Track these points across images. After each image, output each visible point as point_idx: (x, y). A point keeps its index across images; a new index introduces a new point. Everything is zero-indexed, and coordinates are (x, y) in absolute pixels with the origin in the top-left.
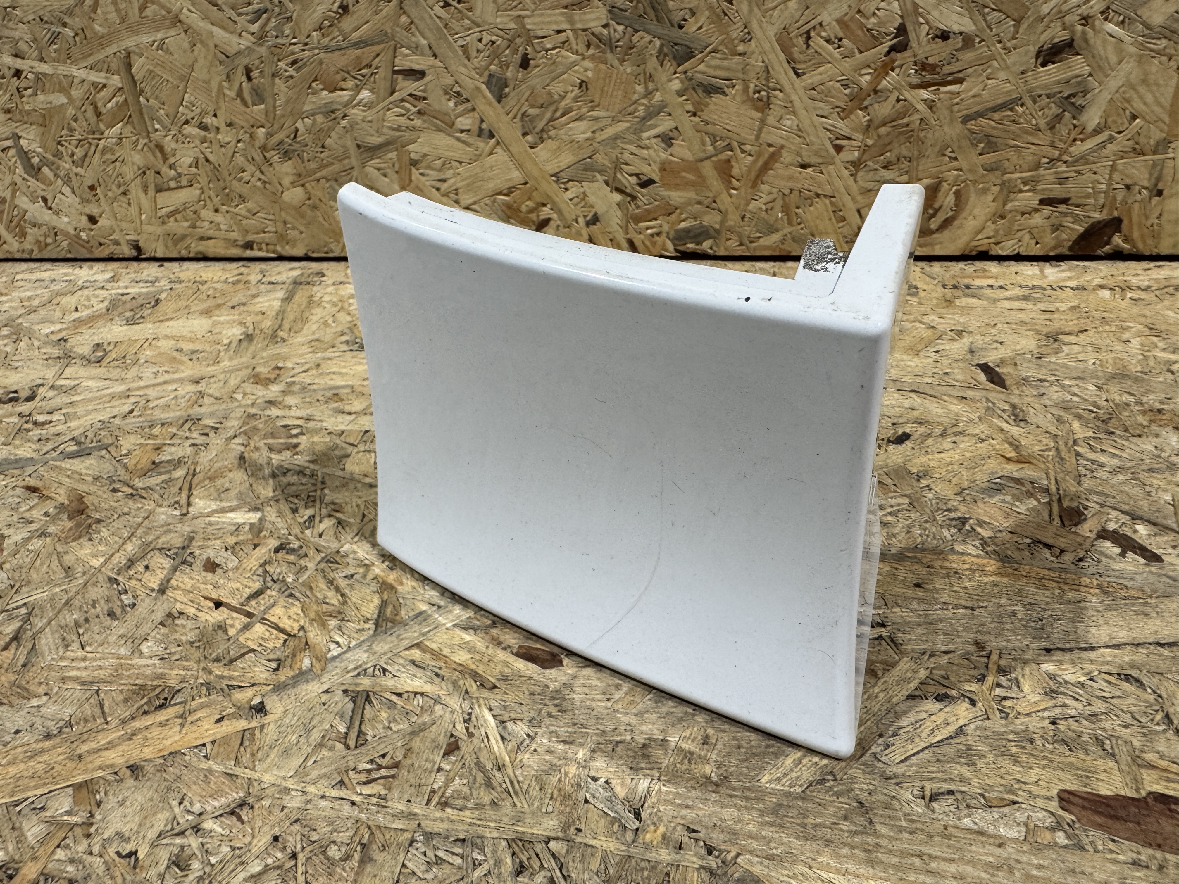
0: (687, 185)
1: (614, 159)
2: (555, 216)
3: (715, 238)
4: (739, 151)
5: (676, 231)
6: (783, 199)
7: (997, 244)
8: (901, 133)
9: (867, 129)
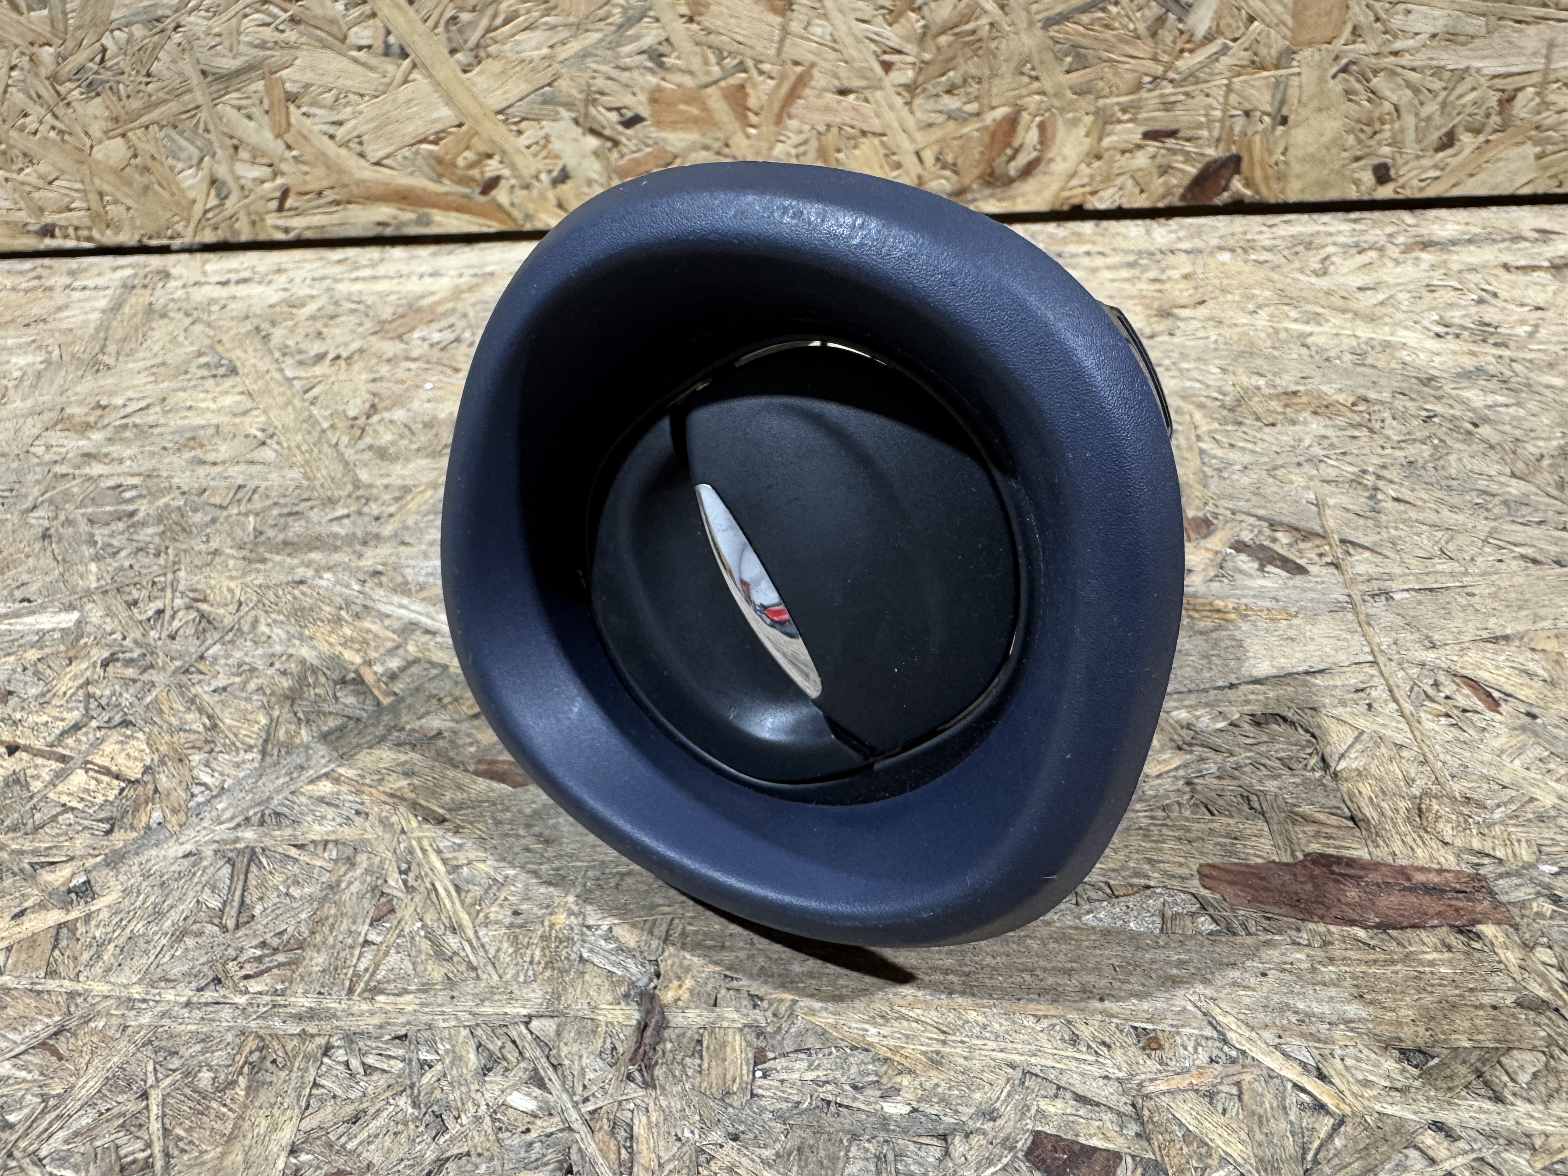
0: (688, 122)
1: (585, 86)
2: (506, 172)
4: (755, 72)
6: (819, 140)
7: (1093, 193)
8: (966, 44)
9: (922, 39)
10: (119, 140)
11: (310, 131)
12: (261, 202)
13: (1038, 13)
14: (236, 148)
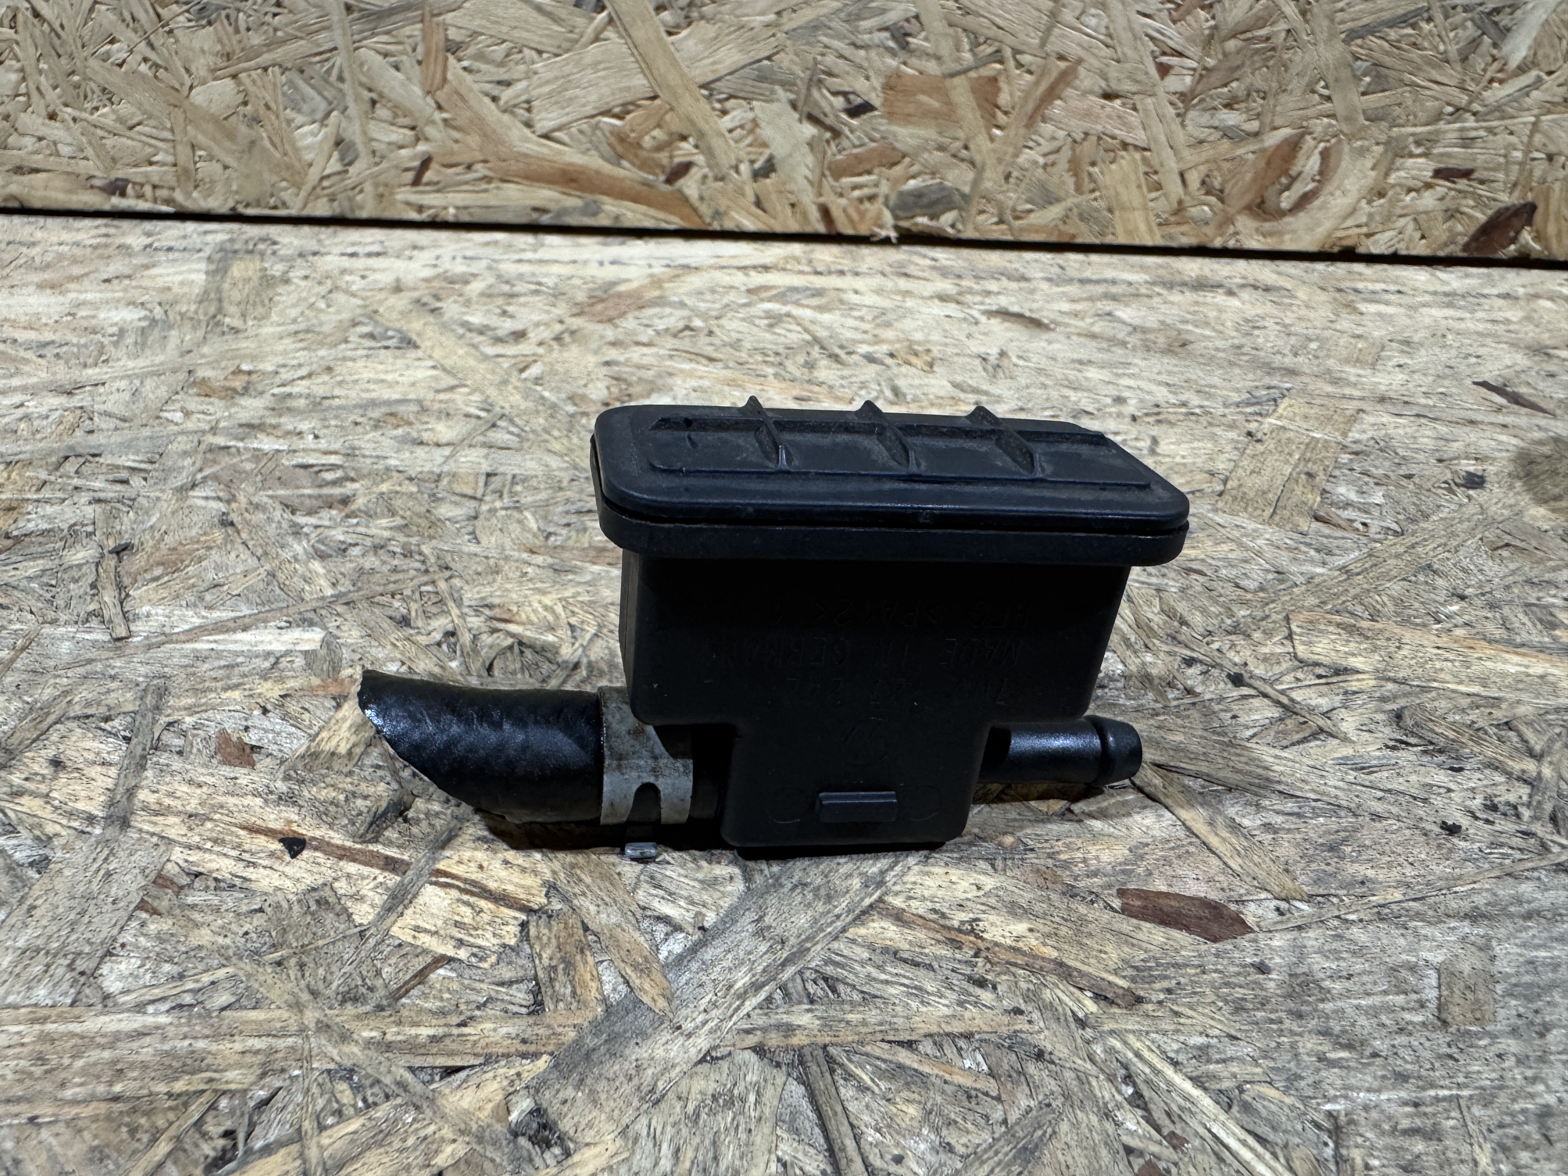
0: (928, 115)
1: (810, 64)
2: (700, 159)
3: (960, 209)
4: (1011, 63)
5: (901, 194)
6: (1073, 149)
7: (1368, 235)
8: (1257, 51)
9: (1210, 40)
10: (228, 82)
11: (471, 90)
12: (394, 172)
13: (1343, 22)
14: (374, 102)
